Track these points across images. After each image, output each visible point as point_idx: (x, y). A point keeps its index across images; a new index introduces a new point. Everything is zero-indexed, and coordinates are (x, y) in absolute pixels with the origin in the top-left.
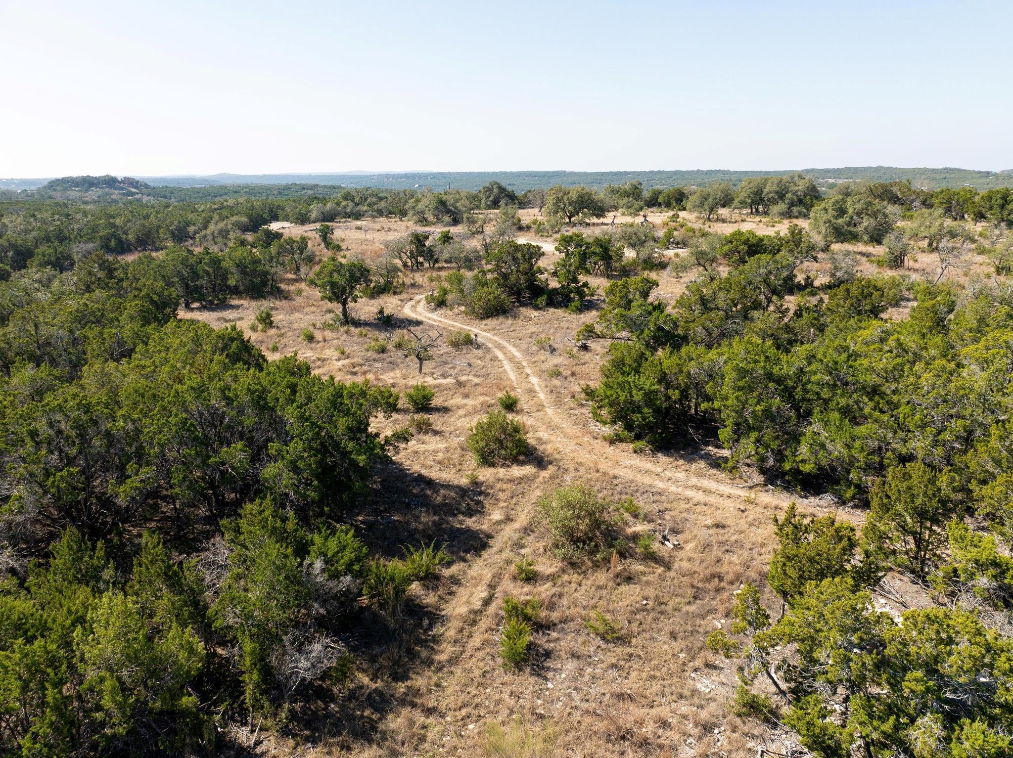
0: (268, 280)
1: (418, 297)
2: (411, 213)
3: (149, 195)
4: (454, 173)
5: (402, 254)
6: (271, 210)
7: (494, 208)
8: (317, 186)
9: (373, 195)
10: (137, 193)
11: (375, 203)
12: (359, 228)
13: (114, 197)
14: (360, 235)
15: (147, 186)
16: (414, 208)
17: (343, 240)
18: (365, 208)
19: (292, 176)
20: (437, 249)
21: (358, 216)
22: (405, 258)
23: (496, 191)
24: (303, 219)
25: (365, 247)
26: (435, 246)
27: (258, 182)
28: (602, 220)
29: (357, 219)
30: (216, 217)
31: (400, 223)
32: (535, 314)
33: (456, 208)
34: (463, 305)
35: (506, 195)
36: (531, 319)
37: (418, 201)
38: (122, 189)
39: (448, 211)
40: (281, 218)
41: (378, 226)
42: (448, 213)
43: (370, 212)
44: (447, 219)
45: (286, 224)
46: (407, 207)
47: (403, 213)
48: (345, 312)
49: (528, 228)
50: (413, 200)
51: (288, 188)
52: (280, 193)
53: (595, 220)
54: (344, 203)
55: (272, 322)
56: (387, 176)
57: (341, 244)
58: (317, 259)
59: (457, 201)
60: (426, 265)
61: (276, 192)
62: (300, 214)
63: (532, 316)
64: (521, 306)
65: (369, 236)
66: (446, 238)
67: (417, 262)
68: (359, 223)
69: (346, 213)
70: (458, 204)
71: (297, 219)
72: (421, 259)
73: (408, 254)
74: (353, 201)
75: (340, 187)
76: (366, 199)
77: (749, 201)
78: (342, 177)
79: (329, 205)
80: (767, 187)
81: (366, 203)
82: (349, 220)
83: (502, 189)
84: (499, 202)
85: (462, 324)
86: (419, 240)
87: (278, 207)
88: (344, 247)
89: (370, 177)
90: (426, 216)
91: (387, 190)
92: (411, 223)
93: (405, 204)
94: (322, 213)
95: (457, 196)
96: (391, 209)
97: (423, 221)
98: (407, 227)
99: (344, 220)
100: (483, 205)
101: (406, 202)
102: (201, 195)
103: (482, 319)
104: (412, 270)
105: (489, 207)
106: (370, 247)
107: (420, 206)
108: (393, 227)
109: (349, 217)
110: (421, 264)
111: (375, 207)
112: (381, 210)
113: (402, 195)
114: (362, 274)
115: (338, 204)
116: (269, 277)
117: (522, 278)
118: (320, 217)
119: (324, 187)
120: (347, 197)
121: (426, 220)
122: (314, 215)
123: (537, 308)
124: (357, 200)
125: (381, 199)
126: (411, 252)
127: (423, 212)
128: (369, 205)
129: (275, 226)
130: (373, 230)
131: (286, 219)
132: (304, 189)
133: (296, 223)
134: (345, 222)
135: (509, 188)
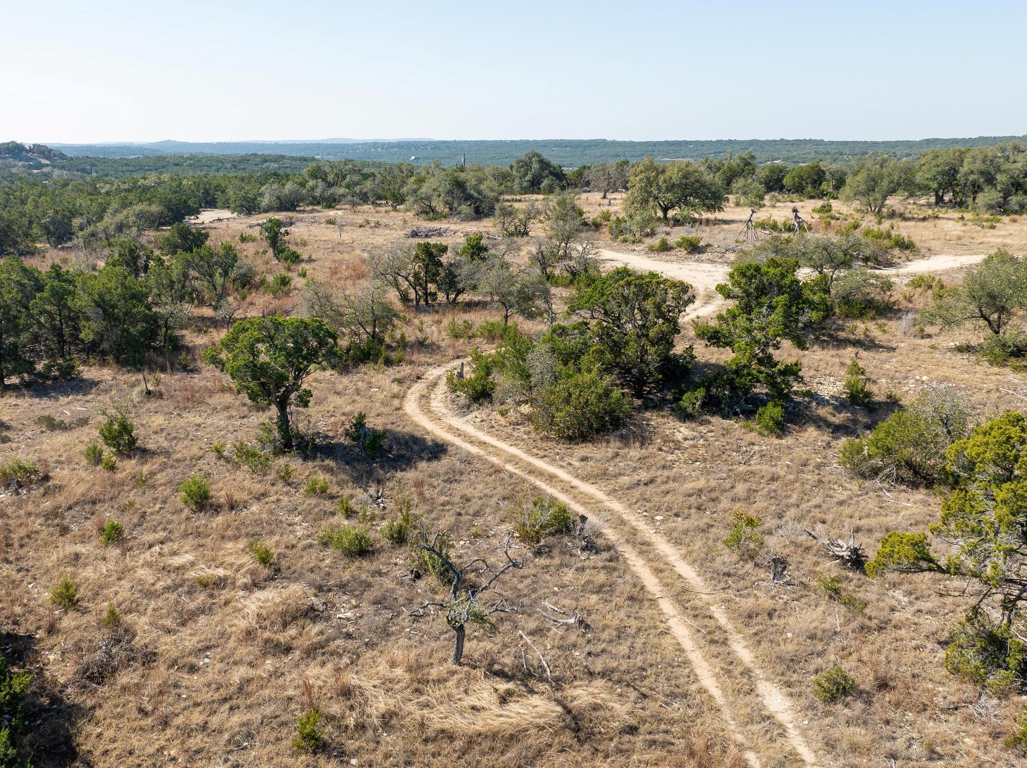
0: (160, 327)
1: (433, 373)
2: (410, 199)
3: (63, 168)
4: (461, 142)
5: (400, 279)
6: (206, 192)
7: (533, 193)
8: (283, 157)
9: (354, 171)
10: (47, 165)
11: (357, 184)
12: (331, 222)
13: (14, 170)
14: (331, 234)
15: (62, 156)
16: (415, 191)
17: (304, 244)
18: (342, 191)
19: (254, 145)
20: (465, 270)
21: (331, 202)
22: (405, 285)
23: (535, 166)
24: (249, 207)
25: (338, 256)
26: (457, 265)
27: (207, 151)
28: (719, 215)
29: (330, 207)
30: (115, 205)
31: (393, 214)
32: (683, 431)
33: (479, 193)
34: (526, 402)
35: (551, 173)
36: (678, 446)
37: (421, 181)
38: (30, 159)
39: (468, 197)
40: (219, 204)
41: (360, 219)
42: (466, 200)
43: (349, 197)
44: (465, 208)
45: (226, 214)
46: (404, 190)
47: (399, 199)
48: (284, 422)
49: (597, 226)
50: (412, 179)
51: (245, 159)
52: (235, 167)
53: (706, 215)
54: (311, 183)
55: (133, 441)
56: (375, 145)
57: (299, 251)
58: (257, 279)
59: (481, 181)
60: (441, 297)
61: (228, 165)
62: (245, 199)
63: (679, 437)
64: (646, 407)
65: (346, 237)
66: (477, 250)
67: (426, 294)
68: (332, 213)
69: (314, 198)
70: (482, 187)
71: (242, 206)
72: (432, 287)
73: (411, 279)
74: (324, 180)
75: (313, 159)
76: (344, 178)
77: (935, 186)
78: (318, 146)
79: (289, 187)
80: (965, 164)
81: (343, 183)
82: (318, 208)
83: (544, 164)
84: (539, 183)
85: (528, 451)
86: (430, 255)
87: (218, 188)
88: (305, 257)
89: (354, 147)
90: (433, 204)
91: (374, 164)
92: (410, 214)
93: (402, 186)
94: (278, 198)
95: (480, 174)
96: (380, 192)
97: (429, 212)
98: (405, 222)
99: (310, 208)
100: (516, 187)
101: (404, 183)
102: (130, 168)
103: (571, 439)
104: (418, 309)
105: (525, 191)
106: (346, 256)
107: (425, 189)
108: (385, 221)
109: (318, 203)
110: (434, 295)
111: (357, 189)
112: (365, 194)
113: (396, 172)
114: (322, 343)
115: (302, 184)
116: (161, 322)
117: (651, 350)
118: (275, 204)
119: (293, 159)
120: (317, 174)
121: (433, 210)
122: (265, 201)
123: (686, 416)
124: (330, 178)
125: (366, 177)
126: (416, 275)
127: (429, 198)
128: (348, 186)
129: (207, 217)
130: (353, 225)
131: (226, 206)
132: (265, 161)
133: (240, 213)
134: (312, 211)
135: (554, 162)
